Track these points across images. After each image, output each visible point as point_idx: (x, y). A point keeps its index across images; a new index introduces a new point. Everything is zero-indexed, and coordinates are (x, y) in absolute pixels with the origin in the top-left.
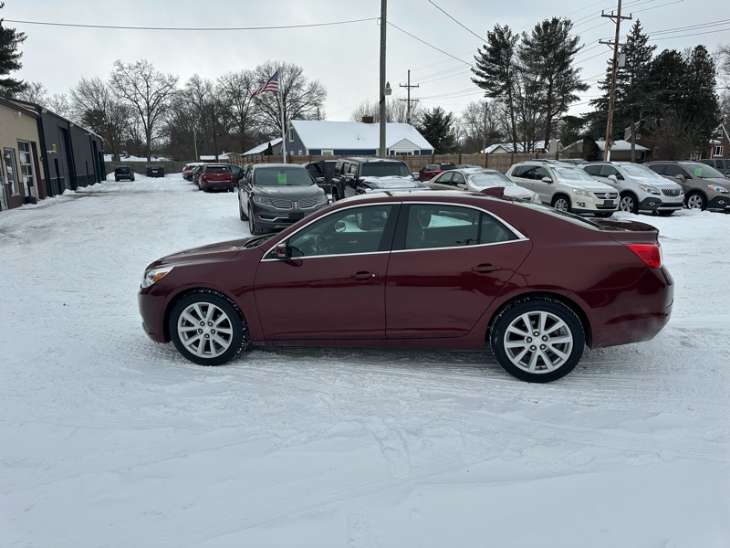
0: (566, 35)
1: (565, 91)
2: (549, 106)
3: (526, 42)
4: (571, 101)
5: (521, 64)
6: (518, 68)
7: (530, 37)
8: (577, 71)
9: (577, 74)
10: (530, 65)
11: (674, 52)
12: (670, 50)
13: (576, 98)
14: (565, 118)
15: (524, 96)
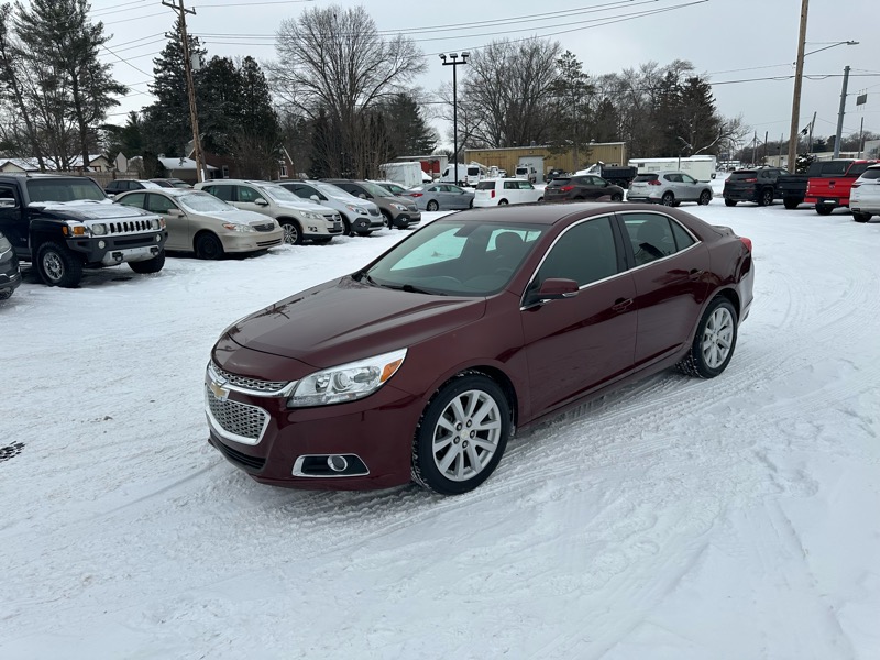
0: (84, 17)
1: (96, 92)
2: (79, 110)
3: (25, 17)
4: (107, 105)
5: (24, 46)
6: (20, 52)
7: (29, 11)
8: (106, 68)
9: (107, 72)
10: (41, 52)
11: (225, 59)
12: (221, 57)
13: (114, 102)
14: (104, 127)
15: (40, 93)
